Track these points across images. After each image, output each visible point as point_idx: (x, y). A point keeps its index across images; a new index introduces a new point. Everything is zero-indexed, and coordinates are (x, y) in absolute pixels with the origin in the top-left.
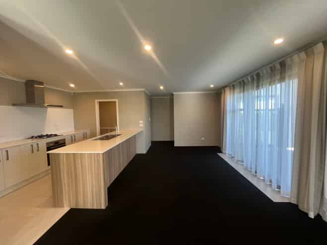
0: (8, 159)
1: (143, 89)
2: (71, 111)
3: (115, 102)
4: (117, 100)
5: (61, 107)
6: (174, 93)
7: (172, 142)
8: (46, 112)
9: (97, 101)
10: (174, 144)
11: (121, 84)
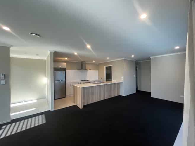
1: (123, 59)
2: (97, 71)
3: (111, 67)
4: (112, 66)
6: (151, 57)
7: (149, 94)
8: (87, 72)
9: (105, 67)
10: (151, 95)
11: (108, 58)
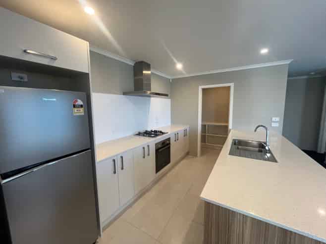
0: (122, 169)
4: (232, 85)
5: (166, 95)
9: (200, 88)
